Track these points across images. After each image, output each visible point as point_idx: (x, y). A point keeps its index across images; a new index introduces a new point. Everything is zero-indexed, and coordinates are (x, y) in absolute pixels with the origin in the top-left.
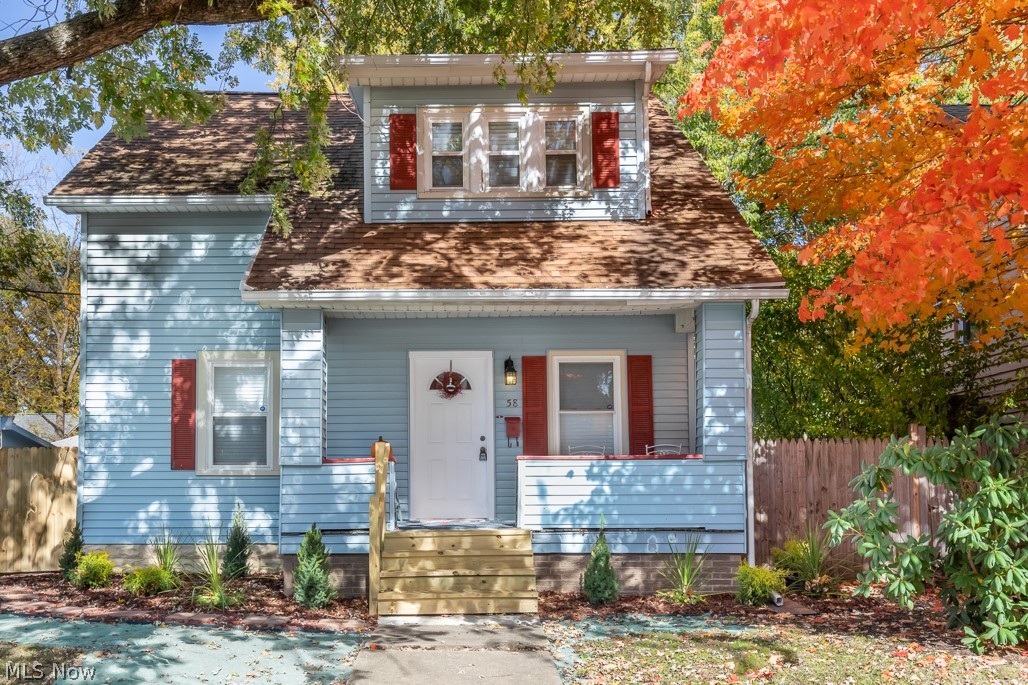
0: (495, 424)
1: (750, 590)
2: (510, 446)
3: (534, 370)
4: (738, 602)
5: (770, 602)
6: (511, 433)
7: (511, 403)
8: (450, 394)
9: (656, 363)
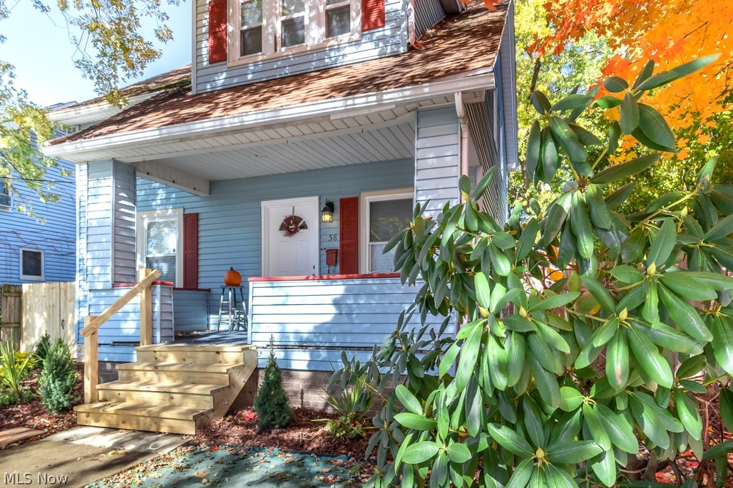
0: (320, 255)
2: (329, 273)
3: (348, 209)
6: (331, 263)
7: (332, 237)
8: (291, 233)
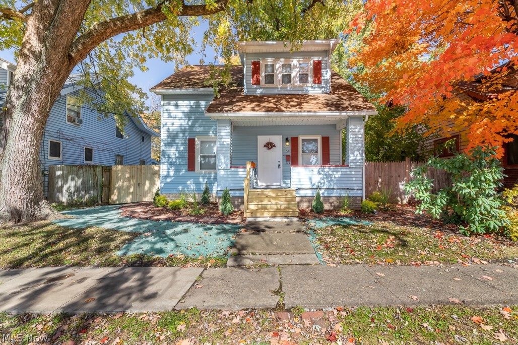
0: (283, 157)
1: (367, 209)
2: (287, 164)
3: (294, 141)
4: (363, 213)
5: (373, 212)
6: (287, 160)
7: (287, 151)
8: (269, 149)
9: (330, 139)
